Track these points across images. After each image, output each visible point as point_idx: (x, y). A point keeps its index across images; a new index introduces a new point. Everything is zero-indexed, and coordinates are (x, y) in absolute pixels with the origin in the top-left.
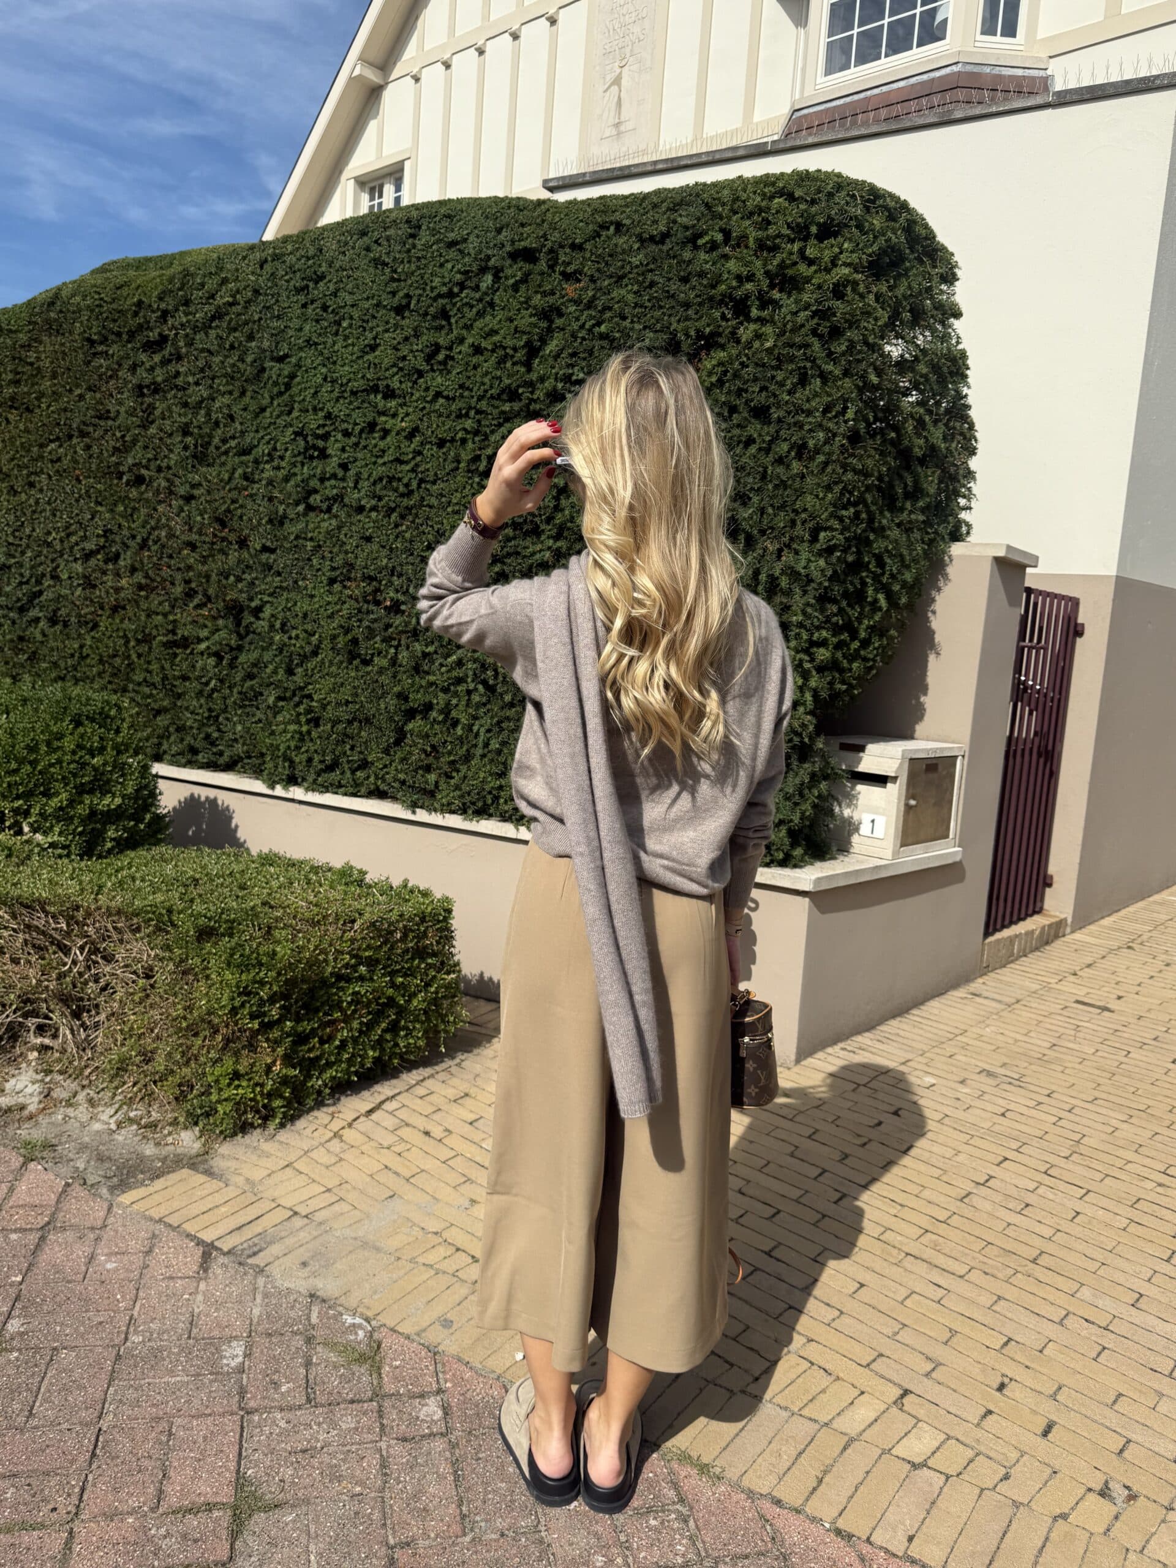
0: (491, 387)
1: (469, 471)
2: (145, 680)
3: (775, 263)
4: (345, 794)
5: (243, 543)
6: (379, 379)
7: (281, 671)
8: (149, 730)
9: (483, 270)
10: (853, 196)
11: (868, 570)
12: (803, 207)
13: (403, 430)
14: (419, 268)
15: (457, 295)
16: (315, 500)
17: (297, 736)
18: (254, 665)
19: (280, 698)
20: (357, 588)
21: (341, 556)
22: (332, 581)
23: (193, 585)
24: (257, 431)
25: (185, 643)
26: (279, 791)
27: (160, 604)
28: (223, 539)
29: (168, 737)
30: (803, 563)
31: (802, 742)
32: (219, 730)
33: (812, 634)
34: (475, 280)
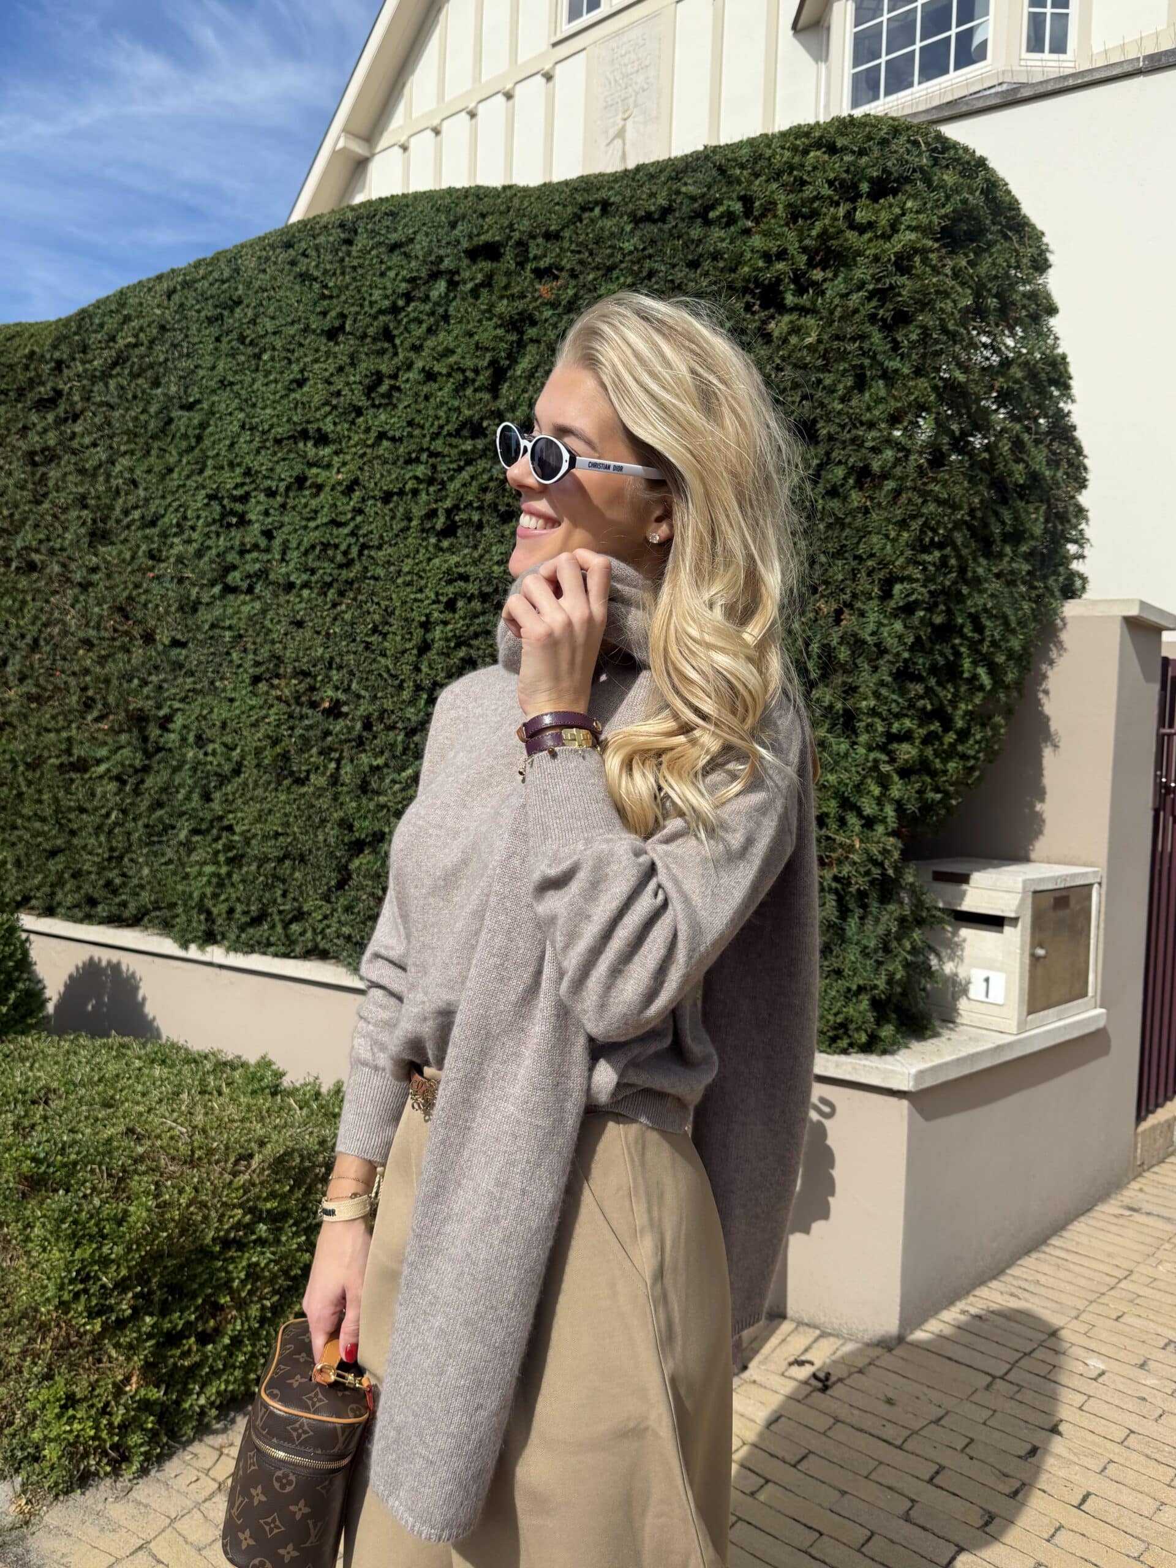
0: (448, 422)
1: (423, 531)
2: (36, 814)
3: (814, 233)
4: (276, 955)
5: (149, 638)
6: (308, 422)
7: (195, 796)
8: (40, 877)
9: (434, 276)
10: (916, 143)
11: (963, 637)
12: (848, 158)
13: (340, 483)
14: (354, 279)
15: (403, 309)
16: (234, 578)
17: (214, 880)
18: (164, 790)
19: (196, 831)
20: (287, 688)
21: (267, 647)
22: (256, 680)
23: (90, 693)
24: (163, 497)
25: (81, 766)
26: (193, 952)
27: (54, 717)
28: (127, 633)
29: (63, 885)
30: (871, 627)
31: (884, 874)
32: (124, 875)
33: (890, 725)
34: (423, 288)
